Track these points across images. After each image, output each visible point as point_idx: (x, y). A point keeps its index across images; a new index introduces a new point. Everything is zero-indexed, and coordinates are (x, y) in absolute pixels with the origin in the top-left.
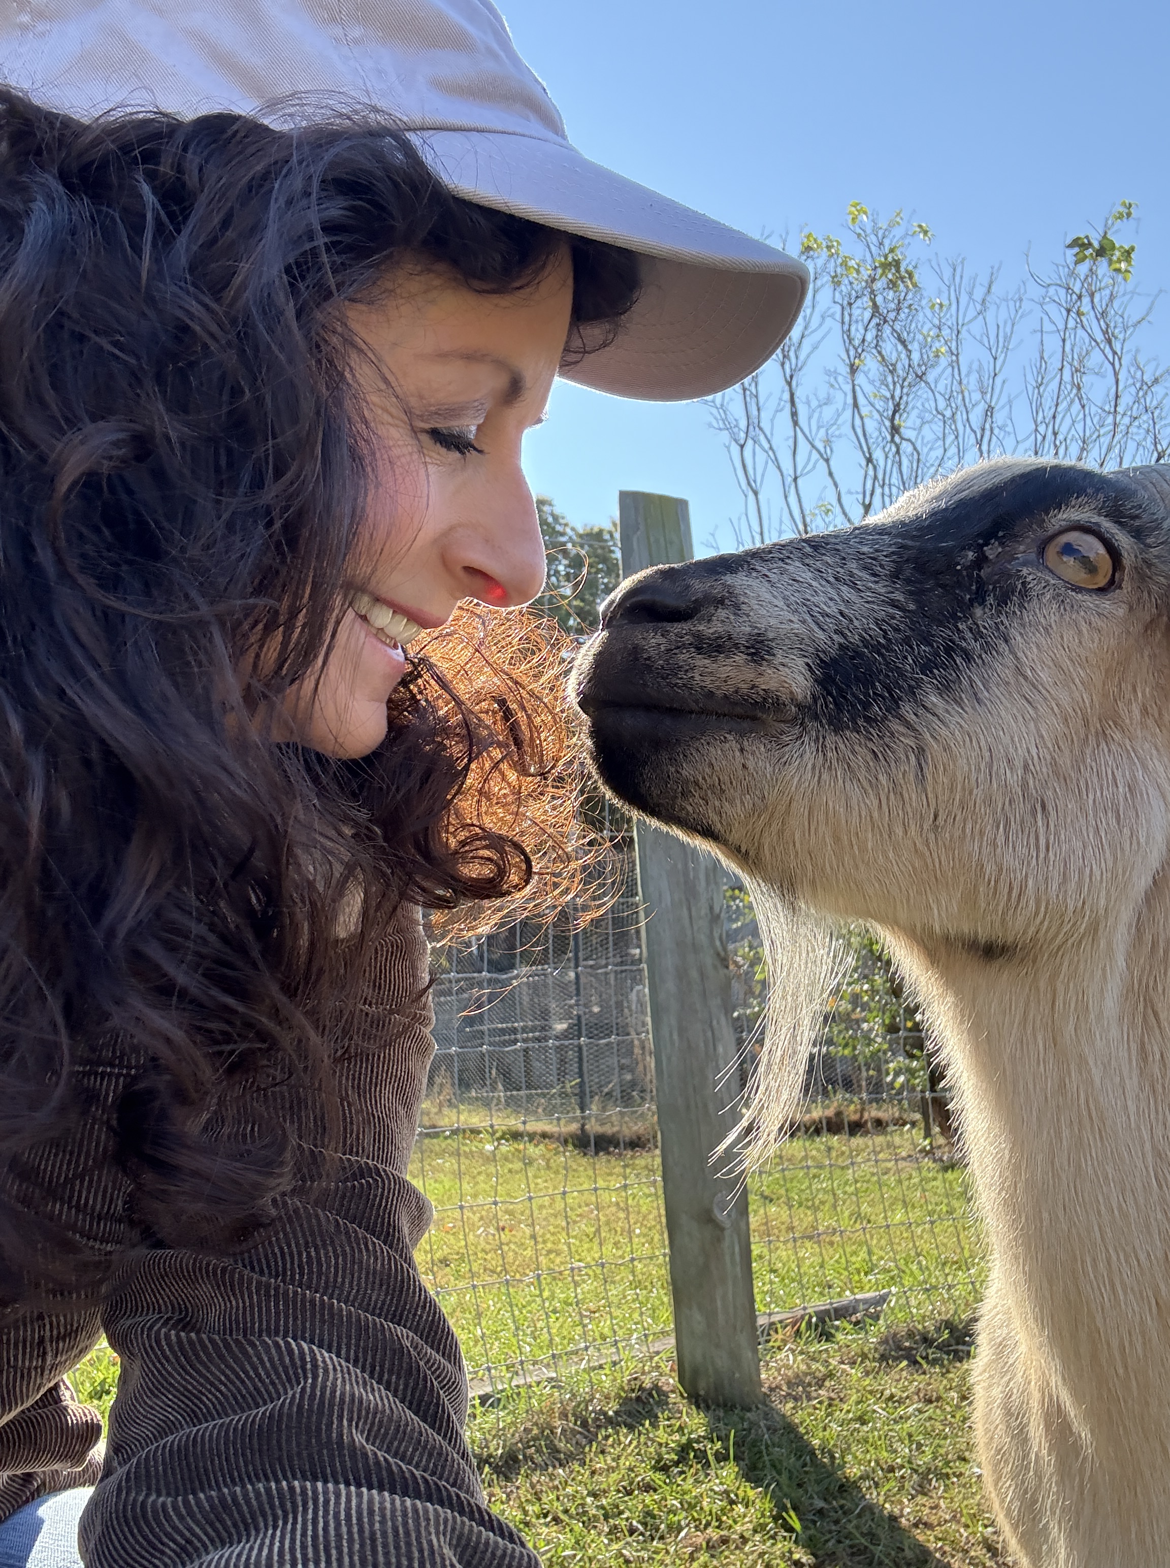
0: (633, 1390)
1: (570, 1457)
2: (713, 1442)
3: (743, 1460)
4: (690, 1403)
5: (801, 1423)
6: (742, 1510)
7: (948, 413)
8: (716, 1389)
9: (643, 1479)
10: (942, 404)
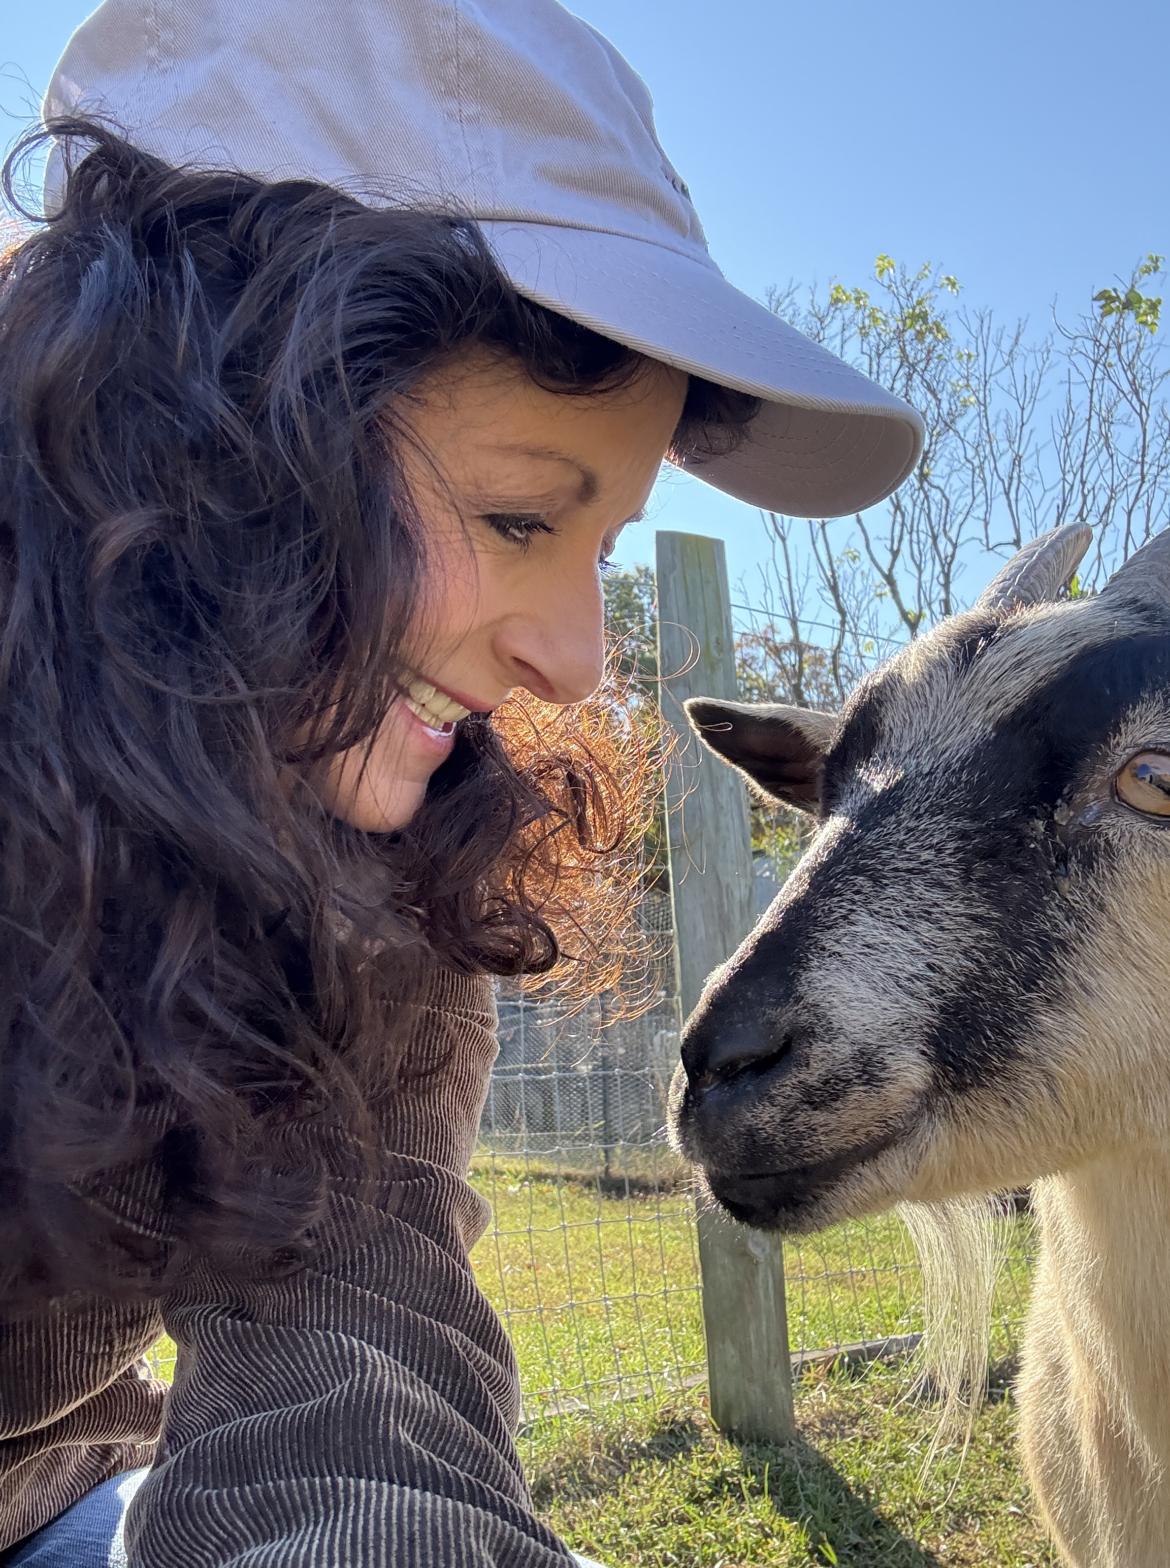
0: (666, 1423)
1: (603, 1487)
2: (747, 1476)
3: (778, 1494)
4: (724, 1437)
5: (836, 1460)
6: (777, 1543)
7: (976, 462)
8: (749, 1425)
9: (677, 1511)
10: (971, 453)
